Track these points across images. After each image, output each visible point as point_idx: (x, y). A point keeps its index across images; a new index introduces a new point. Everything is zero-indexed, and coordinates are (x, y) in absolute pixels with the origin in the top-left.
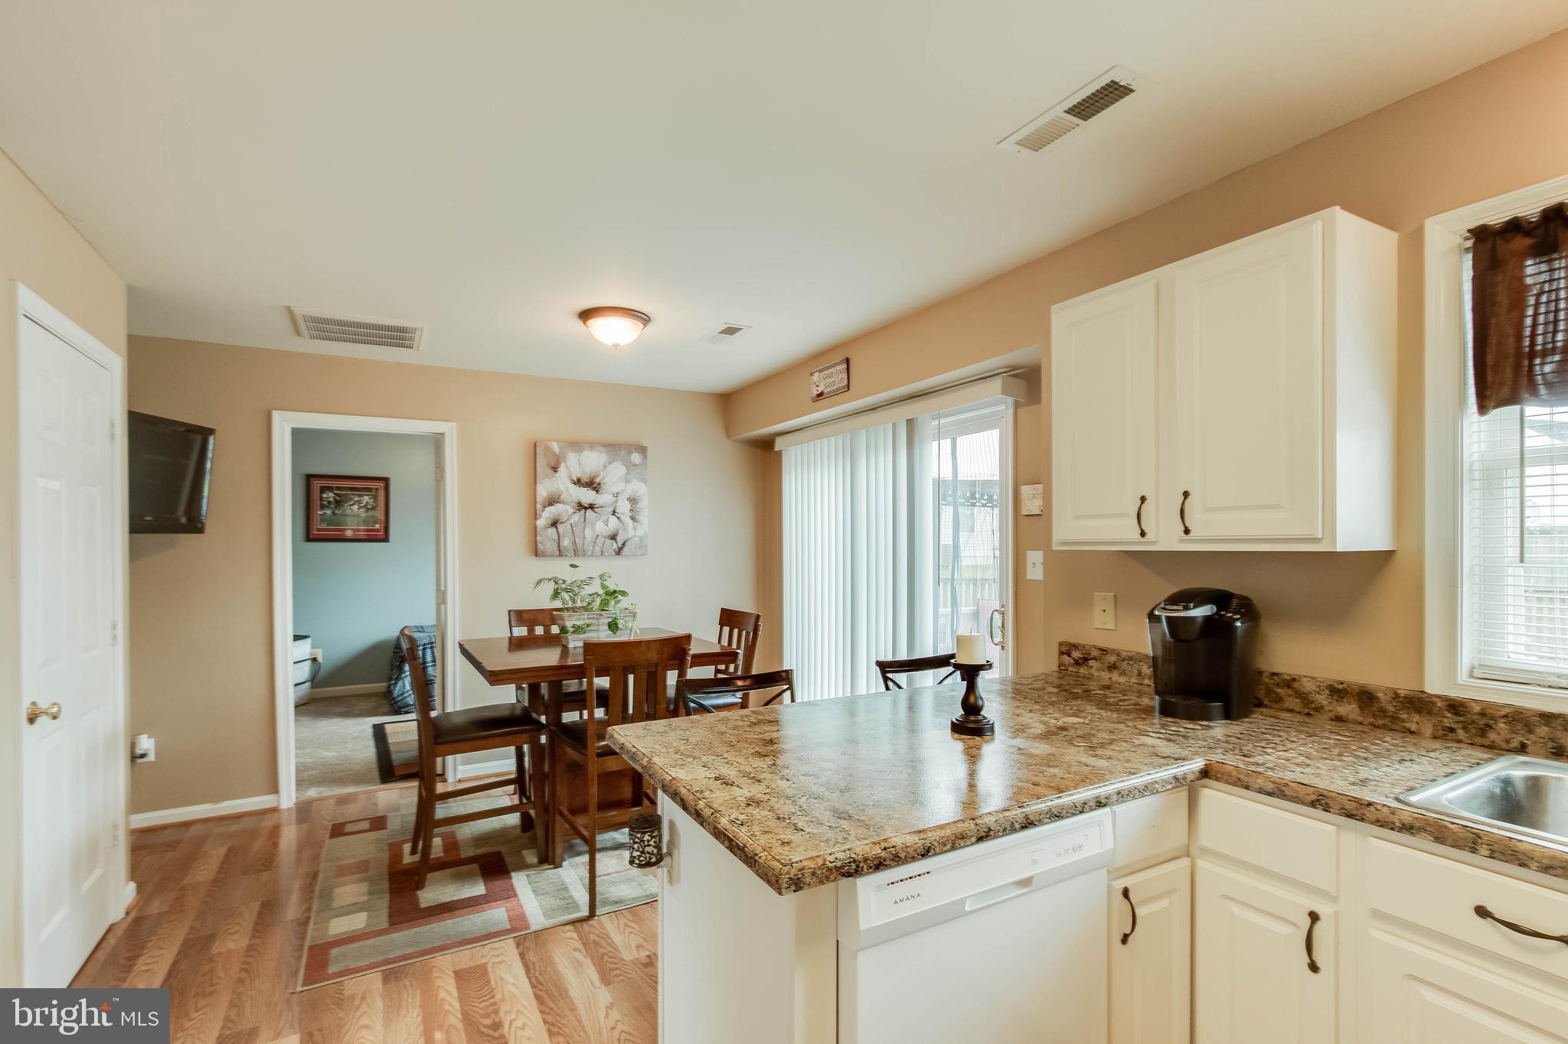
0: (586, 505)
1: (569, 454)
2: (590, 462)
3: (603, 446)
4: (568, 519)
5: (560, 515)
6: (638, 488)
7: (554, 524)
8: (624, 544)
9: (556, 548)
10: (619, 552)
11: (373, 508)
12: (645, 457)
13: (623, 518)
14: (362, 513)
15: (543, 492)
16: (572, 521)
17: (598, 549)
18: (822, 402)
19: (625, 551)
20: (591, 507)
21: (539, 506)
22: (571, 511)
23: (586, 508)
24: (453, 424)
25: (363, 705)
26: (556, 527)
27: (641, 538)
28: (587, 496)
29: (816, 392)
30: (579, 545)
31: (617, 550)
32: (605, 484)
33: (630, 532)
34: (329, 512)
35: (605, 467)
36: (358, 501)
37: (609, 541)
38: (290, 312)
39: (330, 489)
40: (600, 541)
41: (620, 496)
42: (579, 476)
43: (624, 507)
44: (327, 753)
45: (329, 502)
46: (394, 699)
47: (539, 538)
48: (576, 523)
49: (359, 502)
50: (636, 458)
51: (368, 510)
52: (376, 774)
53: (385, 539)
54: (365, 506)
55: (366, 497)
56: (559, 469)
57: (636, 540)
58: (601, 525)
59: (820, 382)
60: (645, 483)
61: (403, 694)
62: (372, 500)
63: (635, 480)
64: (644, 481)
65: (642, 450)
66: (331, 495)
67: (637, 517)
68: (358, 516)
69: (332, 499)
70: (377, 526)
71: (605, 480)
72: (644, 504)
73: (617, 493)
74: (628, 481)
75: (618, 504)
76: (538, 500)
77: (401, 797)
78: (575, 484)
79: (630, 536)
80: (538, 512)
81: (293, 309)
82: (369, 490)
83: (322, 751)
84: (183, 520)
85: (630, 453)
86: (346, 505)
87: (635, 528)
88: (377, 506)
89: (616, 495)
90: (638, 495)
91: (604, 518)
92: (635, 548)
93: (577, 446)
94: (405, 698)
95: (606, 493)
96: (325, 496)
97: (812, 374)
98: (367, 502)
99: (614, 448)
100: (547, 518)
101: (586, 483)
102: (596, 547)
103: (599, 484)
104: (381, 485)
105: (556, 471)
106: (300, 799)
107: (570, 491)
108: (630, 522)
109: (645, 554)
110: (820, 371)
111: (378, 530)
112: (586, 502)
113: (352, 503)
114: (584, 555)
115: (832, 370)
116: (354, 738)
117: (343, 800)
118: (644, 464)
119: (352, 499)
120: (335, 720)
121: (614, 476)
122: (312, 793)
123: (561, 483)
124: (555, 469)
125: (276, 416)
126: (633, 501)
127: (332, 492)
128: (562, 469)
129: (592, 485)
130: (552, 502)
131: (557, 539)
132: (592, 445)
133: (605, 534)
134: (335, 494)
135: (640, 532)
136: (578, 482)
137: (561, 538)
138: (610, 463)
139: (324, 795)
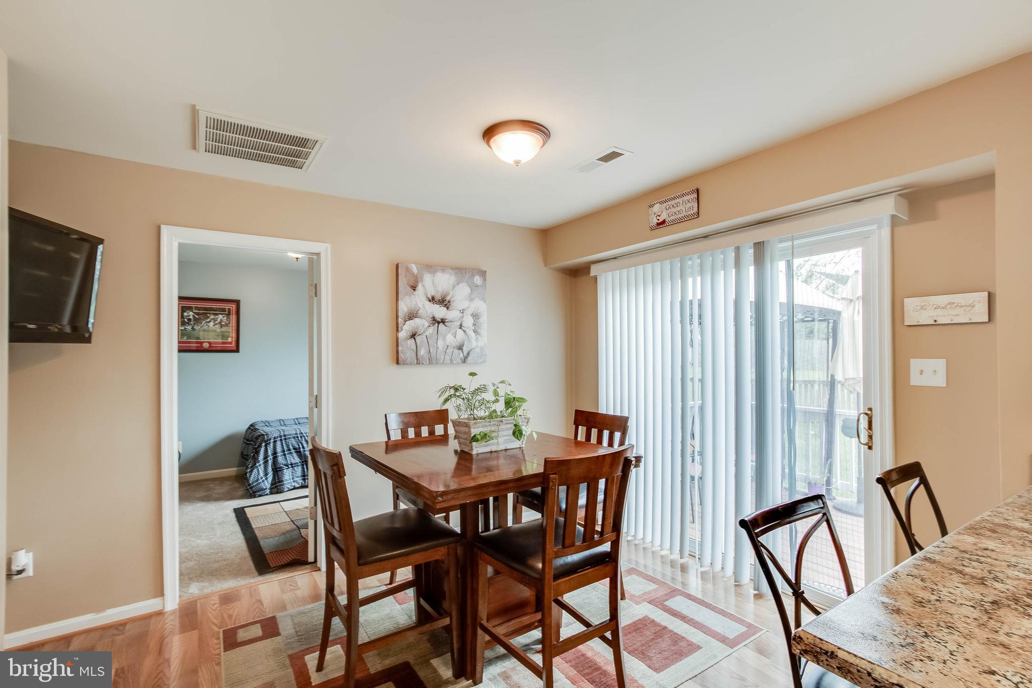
0: (439, 320)
1: (425, 275)
2: (441, 282)
3: (452, 269)
4: (424, 332)
5: (418, 328)
6: (479, 305)
7: (413, 336)
8: (468, 354)
9: (414, 358)
10: (464, 361)
11: (227, 325)
12: (485, 279)
13: (468, 331)
14: (218, 328)
15: (403, 308)
16: (427, 333)
17: (448, 358)
18: (662, 230)
19: (469, 359)
20: (443, 321)
21: (400, 320)
22: (427, 324)
23: (439, 323)
24: (329, 245)
25: (220, 490)
26: (415, 339)
27: (481, 348)
28: (439, 312)
29: (655, 221)
30: (433, 355)
31: (463, 359)
32: (453, 302)
33: (475, 343)
34: (189, 328)
35: (454, 287)
36: (213, 319)
37: (456, 351)
38: (194, 112)
39: (190, 308)
40: (450, 351)
41: (465, 312)
42: (433, 294)
43: (468, 322)
44: (199, 541)
45: (189, 320)
46: (249, 485)
47: (400, 348)
48: (431, 335)
49: (215, 320)
50: (478, 280)
51: (222, 326)
52: (250, 564)
53: (237, 350)
54: (220, 323)
55: (221, 316)
56: (417, 288)
57: (478, 350)
58: (449, 337)
59: (660, 211)
60: (485, 302)
61: (257, 480)
62: (225, 318)
63: (477, 299)
64: (483, 299)
65: (483, 274)
66: (191, 313)
67: (479, 330)
68: (215, 331)
69: (191, 317)
70: (230, 340)
71: (454, 299)
72: (484, 320)
73: (464, 310)
74: (471, 300)
75: (464, 319)
76: (400, 314)
77: (283, 591)
78: (430, 301)
79: (473, 347)
80: (400, 326)
81: (197, 108)
82: (224, 310)
83: (193, 539)
84: (68, 330)
85: (473, 276)
86: (203, 322)
87: (477, 340)
88: (230, 323)
89: (462, 311)
90: (479, 311)
91: (453, 331)
92: (478, 357)
93: (431, 268)
94: (259, 484)
95: (454, 309)
96: (185, 314)
97: (651, 206)
98: (221, 320)
99: (462, 272)
100: (407, 331)
101: (439, 301)
102: (446, 355)
103: (449, 302)
104: (233, 307)
105: (414, 290)
106: (184, 598)
107: (426, 308)
108: (472, 334)
109: (485, 362)
110: (661, 203)
111: (230, 343)
112: (439, 316)
113: (208, 320)
114: (437, 363)
115: (678, 200)
116: (220, 524)
117: (227, 599)
118: (484, 285)
119: (208, 318)
120: (199, 505)
121: (461, 295)
122: (195, 589)
123: (417, 300)
124: (414, 288)
125: (165, 230)
126: (475, 316)
127: (192, 311)
128: (420, 287)
129: (444, 302)
130: (411, 316)
131: (415, 349)
132: (443, 268)
133: (454, 345)
134: (194, 313)
135: (481, 343)
136: (432, 300)
137: (418, 348)
138: (458, 284)
139: (206, 591)
